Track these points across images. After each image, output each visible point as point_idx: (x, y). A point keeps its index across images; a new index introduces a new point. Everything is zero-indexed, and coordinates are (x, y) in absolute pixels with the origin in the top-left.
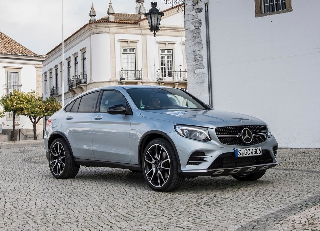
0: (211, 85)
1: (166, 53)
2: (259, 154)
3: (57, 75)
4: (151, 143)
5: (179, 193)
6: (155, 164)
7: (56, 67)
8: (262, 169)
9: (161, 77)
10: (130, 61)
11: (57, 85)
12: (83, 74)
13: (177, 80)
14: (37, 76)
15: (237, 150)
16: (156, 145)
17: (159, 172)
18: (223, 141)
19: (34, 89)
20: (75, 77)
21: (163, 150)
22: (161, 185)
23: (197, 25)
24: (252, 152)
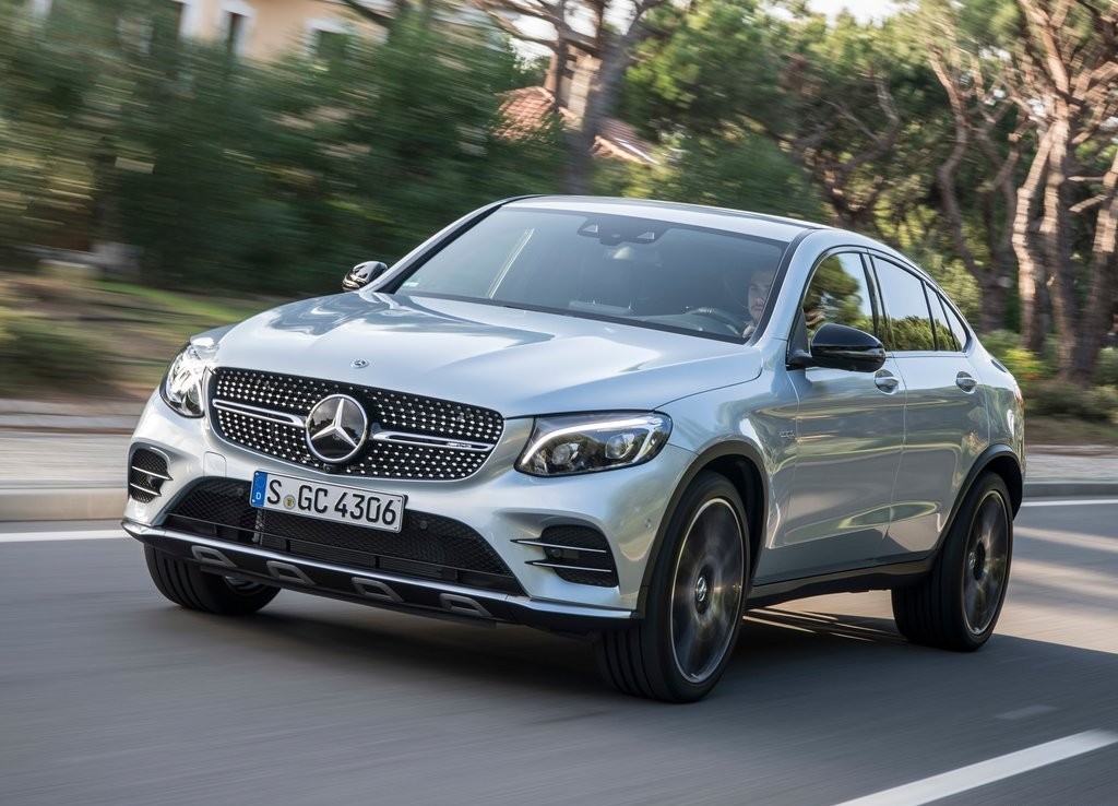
15: (264, 476)
24: (341, 507)
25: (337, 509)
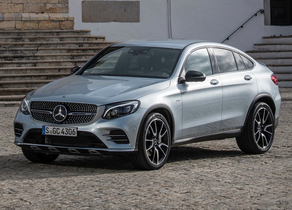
15: (44, 127)
24: (63, 132)
25: (62, 133)
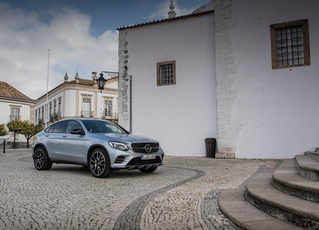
0: (131, 121)
1: (108, 103)
2: (154, 158)
3: (43, 111)
4: (95, 151)
5: (109, 179)
6: (97, 162)
7: (43, 107)
8: (155, 166)
9: (104, 116)
10: (87, 106)
11: (43, 117)
12: (59, 112)
13: (114, 118)
14: (31, 112)
15: (142, 156)
16: (98, 152)
17: (98, 167)
18: (135, 150)
19: (29, 119)
20: (54, 113)
21: (101, 155)
22: (99, 174)
23: (125, 88)
